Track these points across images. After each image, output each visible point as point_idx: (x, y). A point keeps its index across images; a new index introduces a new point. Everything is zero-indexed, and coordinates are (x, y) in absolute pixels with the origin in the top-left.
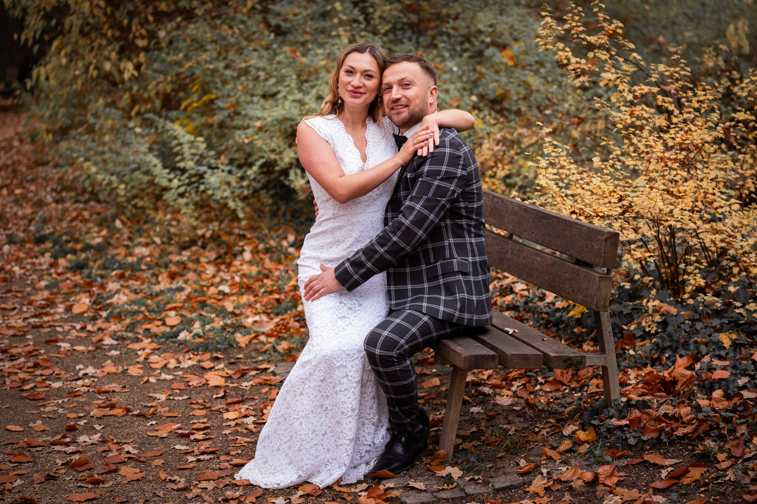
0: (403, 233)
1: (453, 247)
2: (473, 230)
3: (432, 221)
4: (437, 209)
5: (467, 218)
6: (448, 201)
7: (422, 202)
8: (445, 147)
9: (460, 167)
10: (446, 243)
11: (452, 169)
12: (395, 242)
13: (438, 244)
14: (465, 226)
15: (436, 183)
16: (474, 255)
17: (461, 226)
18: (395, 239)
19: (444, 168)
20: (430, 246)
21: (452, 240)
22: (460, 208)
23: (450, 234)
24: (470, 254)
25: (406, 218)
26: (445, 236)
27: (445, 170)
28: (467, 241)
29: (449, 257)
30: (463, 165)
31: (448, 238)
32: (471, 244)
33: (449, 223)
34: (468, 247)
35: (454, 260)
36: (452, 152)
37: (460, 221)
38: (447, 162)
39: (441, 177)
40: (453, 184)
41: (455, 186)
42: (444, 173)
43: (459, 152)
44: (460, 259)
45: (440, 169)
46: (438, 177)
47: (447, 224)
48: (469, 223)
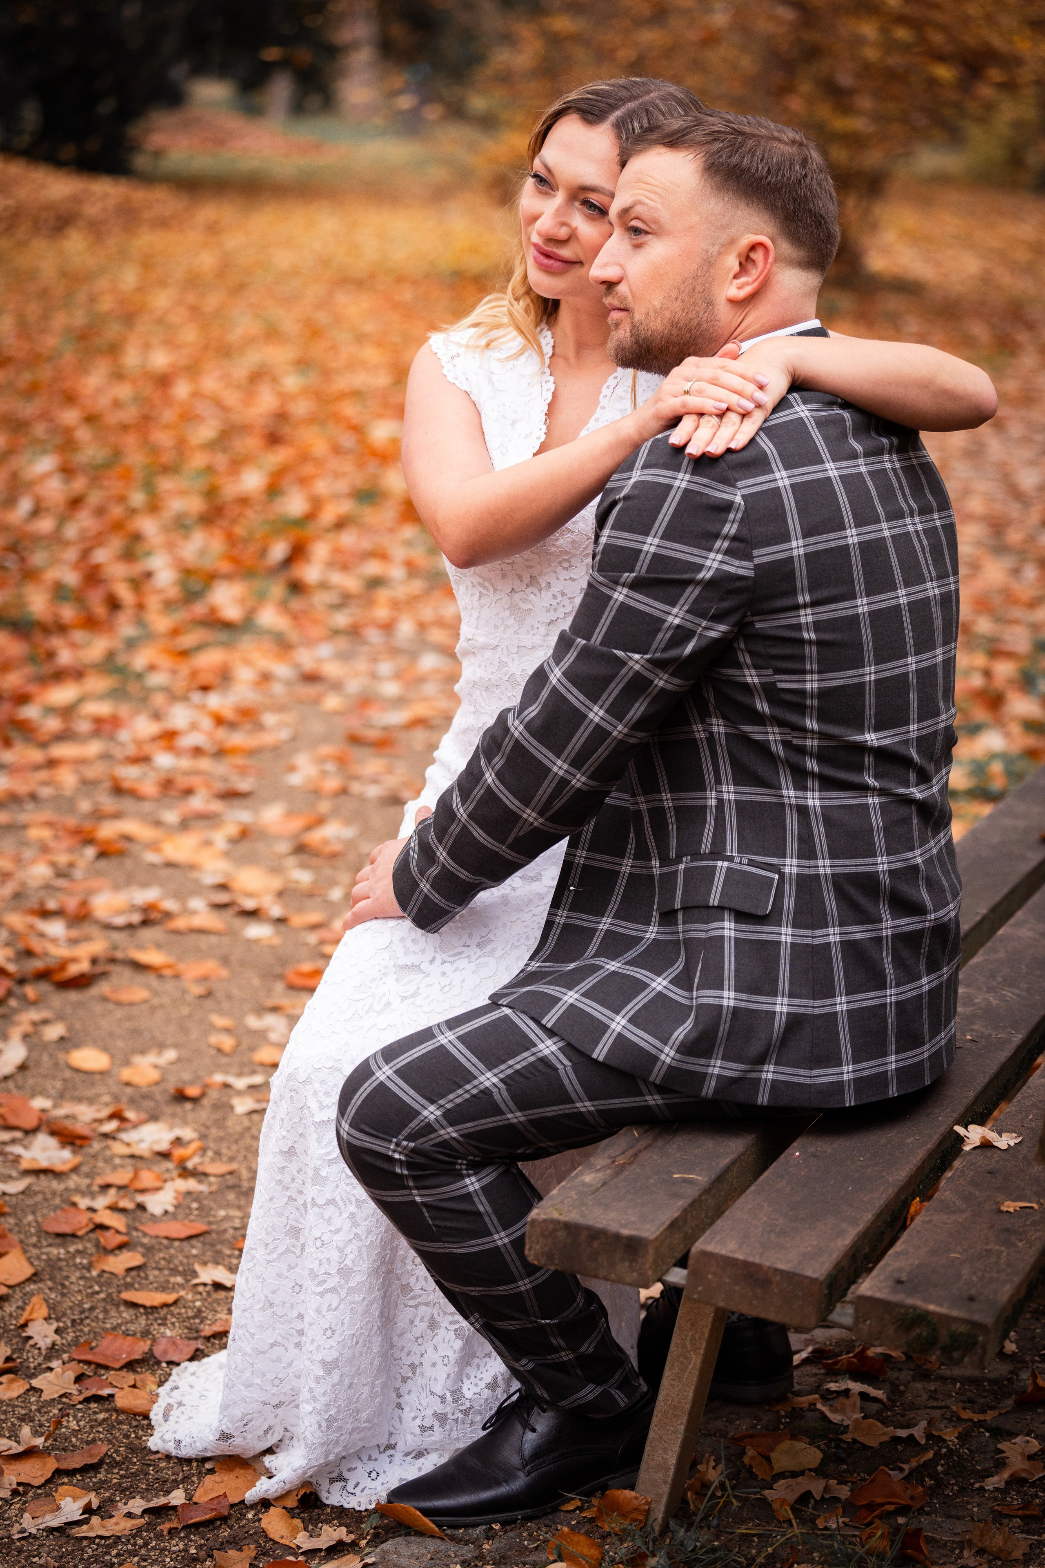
1: (730, 815)
2: (814, 765)
7: (569, 659)
9: (722, 544)
10: (711, 798)
11: (681, 552)
13: (689, 799)
14: (779, 749)
15: (619, 595)
16: (809, 853)
17: (763, 748)
18: (489, 777)
19: (651, 544)
20: (667, 800)
21: (729, 792)
23: (726, 769)
26: (709, 777)
27: (653, 549)
28: (786, 801)
29: (708, 851)
30: (735, 539)
31: (718, 782)
32: (803, 811)
33: (722, 730)
34: (788, 821)
35: (720, 863)
36: (696, 488)
37: (755, 728)
38: (664, 524)
39: (633, 575)
40: (678, 607)
41: (688, 612)
42: (647, 561)
43: (730, 489)
44: (745, 861)
45: (637, 546)
46: (627, 574)
47: (711, 733)
48: (796, 742)
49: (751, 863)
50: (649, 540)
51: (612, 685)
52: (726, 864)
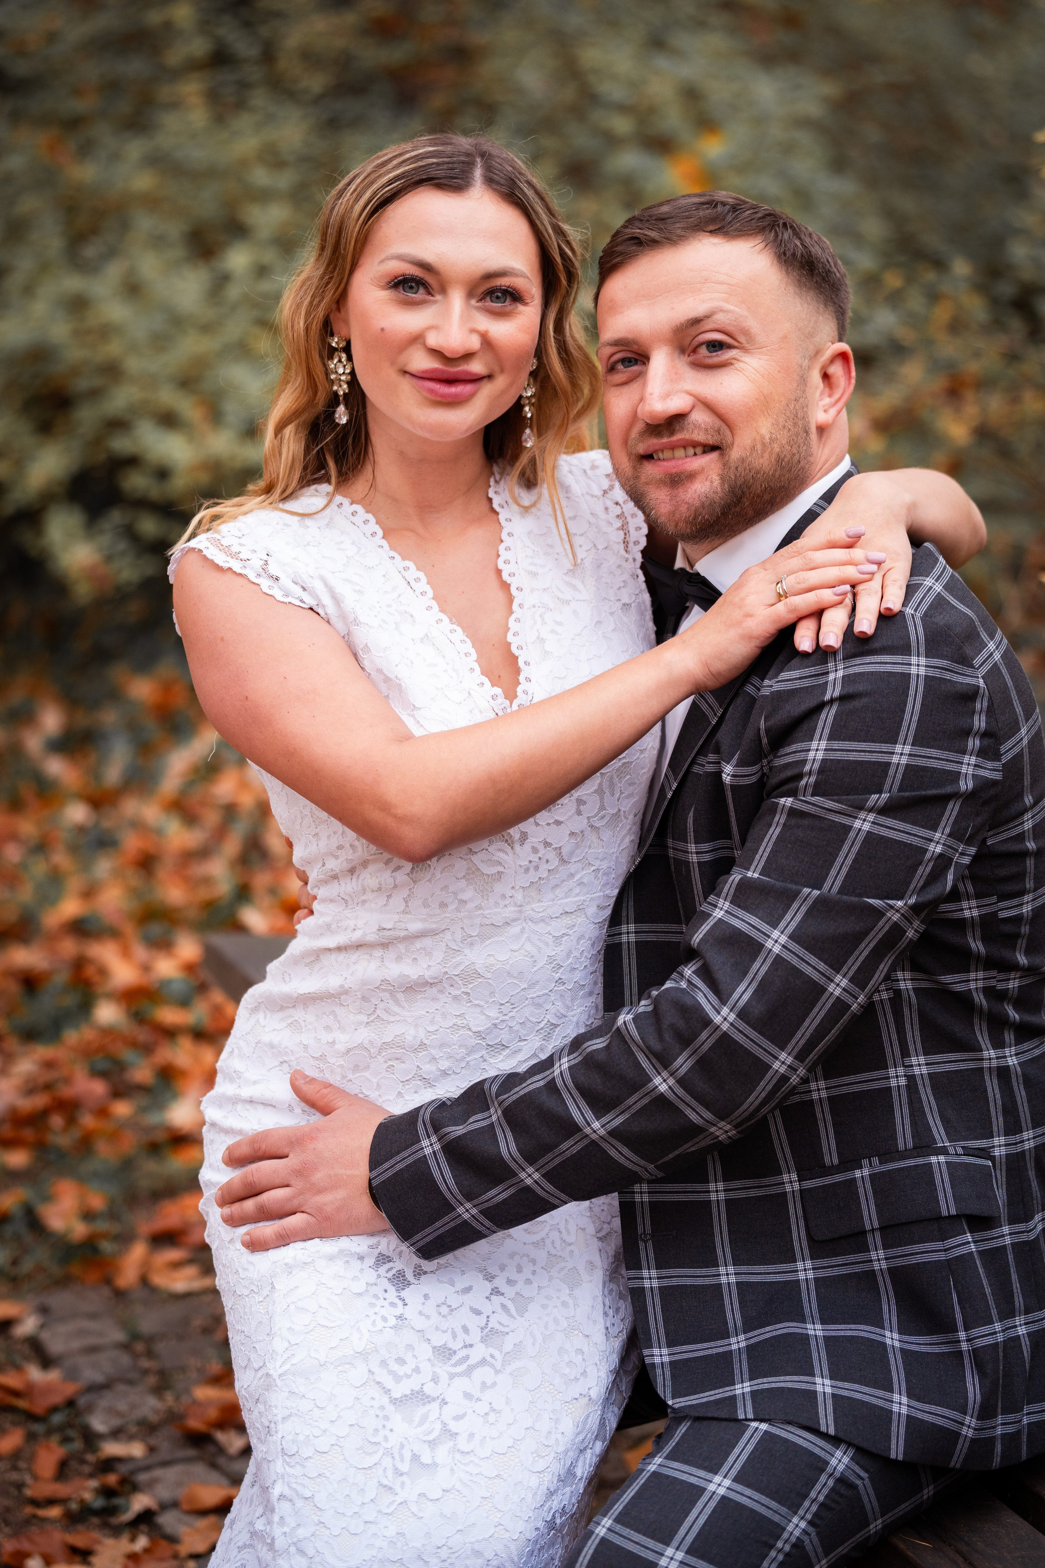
0: (703, 1064)
1: (927, 1095)
2: (1013, 1014)
3: (840, 1006)
4: (865, 950)
5: (990, 963)
6: (916, 909)
7: (793, 917)
8: (905, 649)
9: (973, 743)
10: (896, 1078)
11: (936, 758)
12: (661, 1100)
13: (858, 1083)
14: (980, 999)
15: (864, 823)
16: (1013, 1128)
17: (964, 1001)
18: (662, 1084)
19: (901, 754)
20: (819, 1090)
21: (920, 1065)
22: (961, 925)
23: (914, 1036)
24: (998, 1121)
25: (722, 995)
26: (892, 1048)
27: (904, 760)
28: (986, 1064)
29: (910, 1145)
30: (985, 735)
31: (905, 1054)
32: (1003, 1073)
33: (909, 985)
34: (989, 1089)
35: (933, 1159)
36: (937, 673)
37: (957, 977)
38: (914, 726)
39: (885, 796)
40: (940, 830)
41: (950, 835)
42: (899, 776)
43: (969, 671)
44: (960, 1151)
45: (884, 758)
46: (875, 797)
47: (898, 992)
48: (1000, 986)
49: (968, 1152)
50: (898, 748)
51: (863, 945)
52: (942, 1158)
